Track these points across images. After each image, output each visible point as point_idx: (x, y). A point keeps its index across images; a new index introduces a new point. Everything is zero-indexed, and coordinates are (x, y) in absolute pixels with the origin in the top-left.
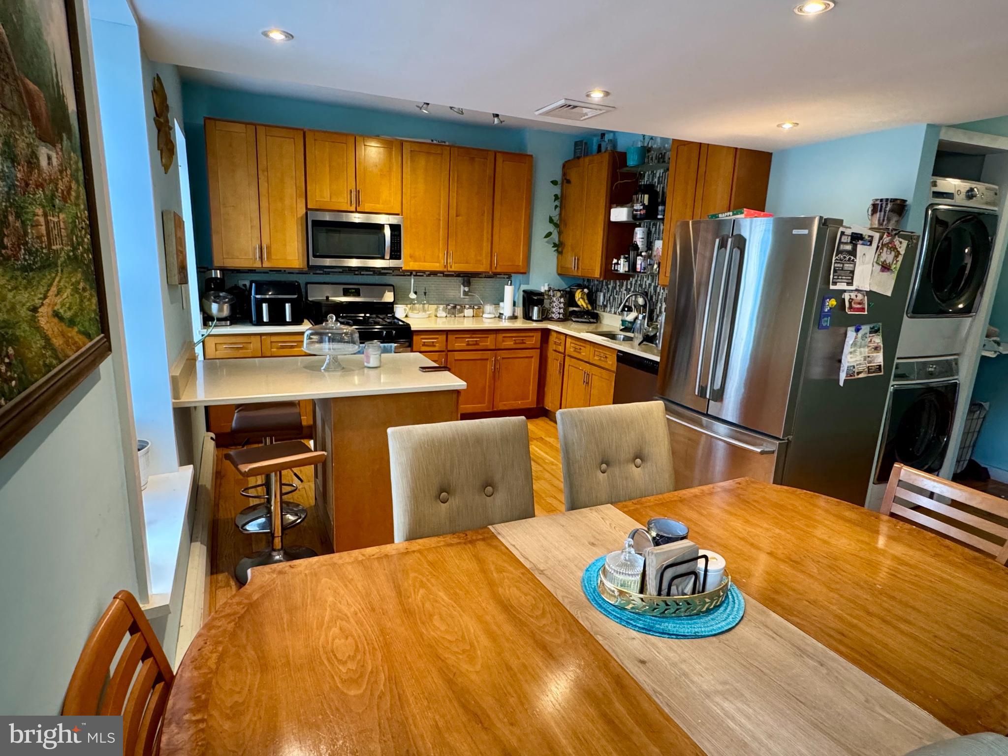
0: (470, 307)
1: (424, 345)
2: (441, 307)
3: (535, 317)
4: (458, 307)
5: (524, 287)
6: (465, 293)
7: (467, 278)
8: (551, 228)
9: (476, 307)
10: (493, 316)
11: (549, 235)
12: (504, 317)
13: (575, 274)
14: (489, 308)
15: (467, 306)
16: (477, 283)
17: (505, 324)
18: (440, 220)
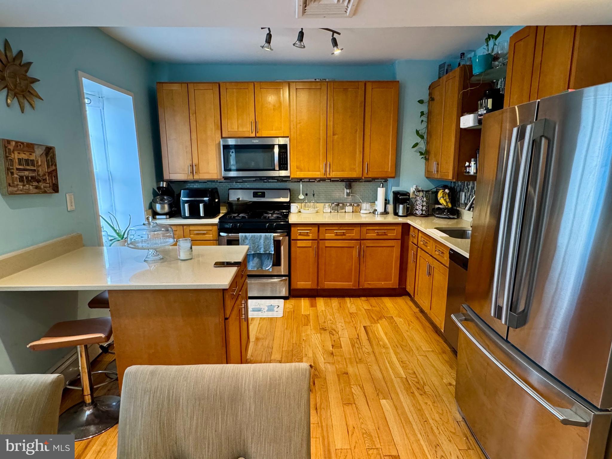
0: (351, 205)
1: (300, 234)
2: (327, 204)
3: (401, 213)
4: (341, 205)
5: (395, 189)
6: (348, 194)
7: (349, 182)
8: (418, 140)
9: (356, 205)
10: (369, 212)
11: (416, 145)
12: (376, 213)
13: (436, 177)
14: (365, 206)
15: (348, 204)
16: (357, 186)
17: (379, 219)
18: (320, 139)
